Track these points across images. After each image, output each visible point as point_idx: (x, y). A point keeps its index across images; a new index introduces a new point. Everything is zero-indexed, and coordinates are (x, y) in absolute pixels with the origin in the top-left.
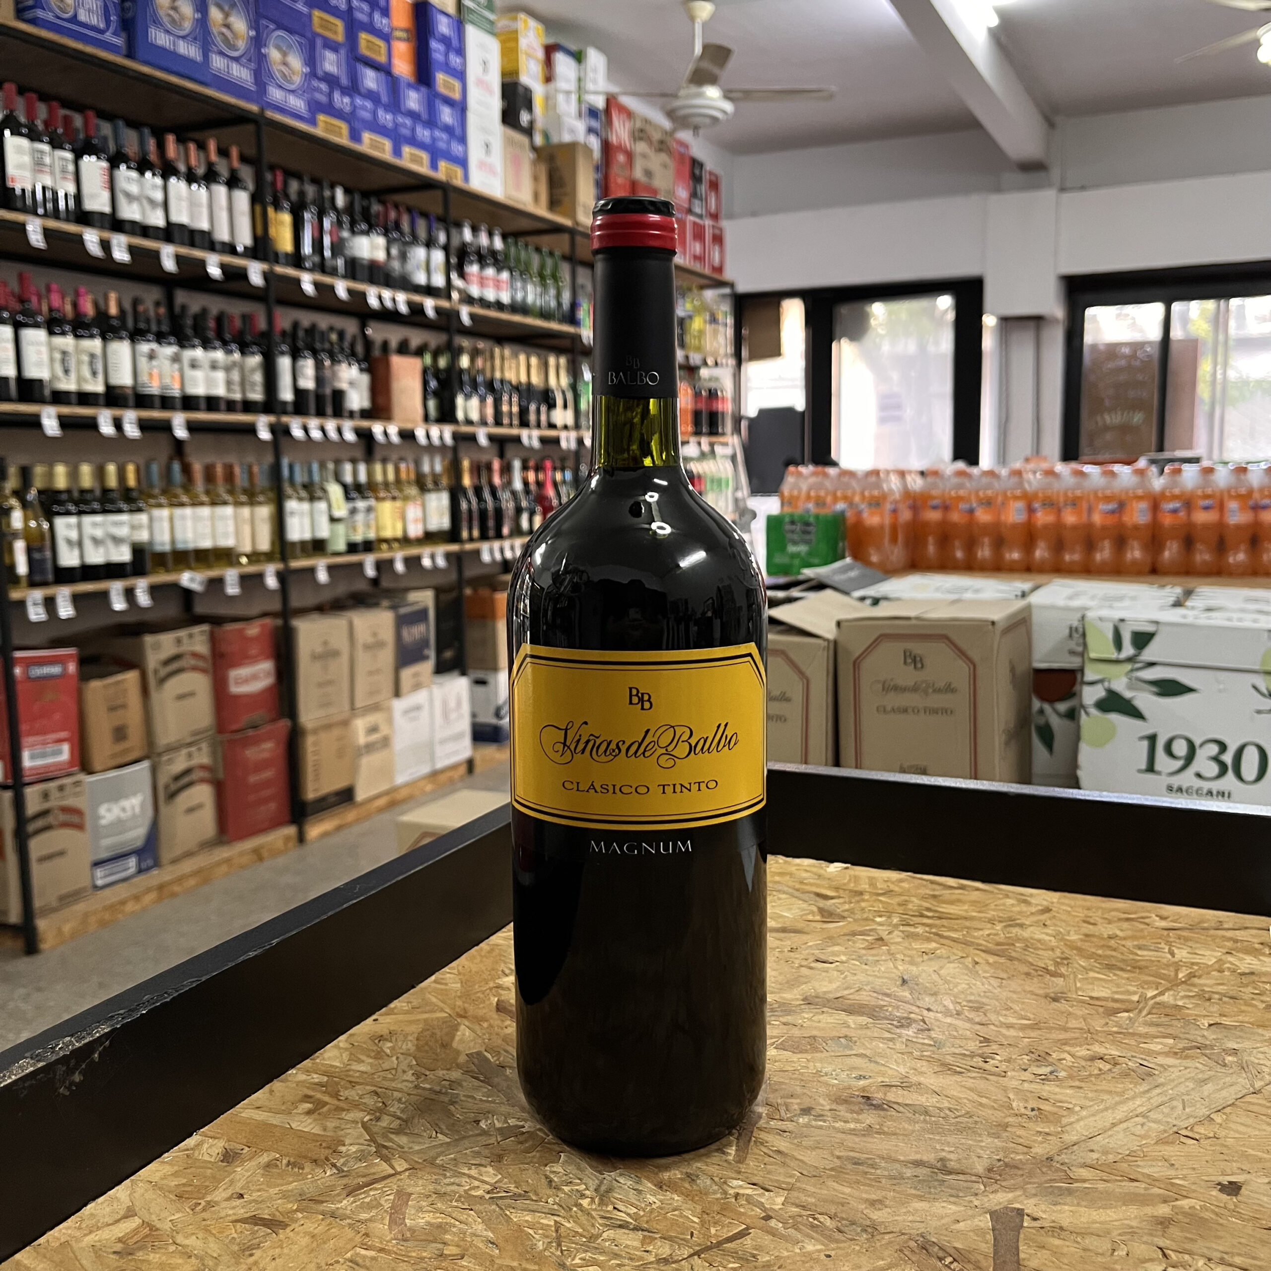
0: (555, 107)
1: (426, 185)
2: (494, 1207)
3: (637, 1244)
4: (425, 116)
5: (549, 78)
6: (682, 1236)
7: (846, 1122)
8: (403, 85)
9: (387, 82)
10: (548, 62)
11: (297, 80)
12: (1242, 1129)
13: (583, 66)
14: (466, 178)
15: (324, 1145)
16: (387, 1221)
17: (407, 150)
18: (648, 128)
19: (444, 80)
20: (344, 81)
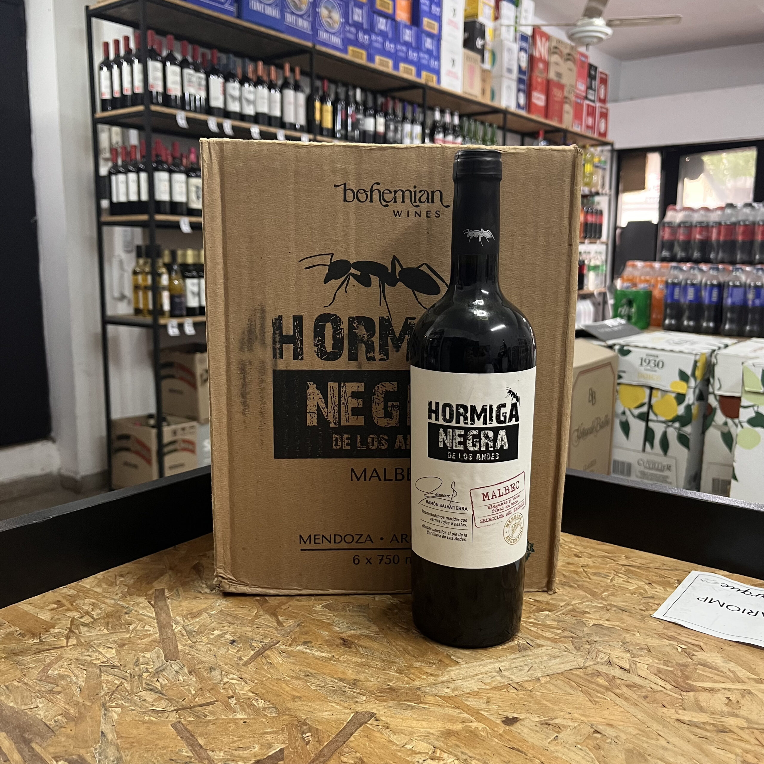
0: (500, 35)
1: (413, 86)
2: (98, 670)
3: (151, 700)
4: (414, 45)
5: (497, 18)
6: (177, 700)
7: (322, 652)
8: (402, 26)
9: (392, 24)
10: (497, 7)
11: (337, 26)
12: (552, 687)
13: (519, 9)
14: (439, 81)
15: (45, 627)
16: (40, 670)
17: (402, 65)
18: (559, 46)
19: (428, 22)
20: (366, 26)
